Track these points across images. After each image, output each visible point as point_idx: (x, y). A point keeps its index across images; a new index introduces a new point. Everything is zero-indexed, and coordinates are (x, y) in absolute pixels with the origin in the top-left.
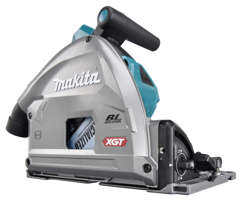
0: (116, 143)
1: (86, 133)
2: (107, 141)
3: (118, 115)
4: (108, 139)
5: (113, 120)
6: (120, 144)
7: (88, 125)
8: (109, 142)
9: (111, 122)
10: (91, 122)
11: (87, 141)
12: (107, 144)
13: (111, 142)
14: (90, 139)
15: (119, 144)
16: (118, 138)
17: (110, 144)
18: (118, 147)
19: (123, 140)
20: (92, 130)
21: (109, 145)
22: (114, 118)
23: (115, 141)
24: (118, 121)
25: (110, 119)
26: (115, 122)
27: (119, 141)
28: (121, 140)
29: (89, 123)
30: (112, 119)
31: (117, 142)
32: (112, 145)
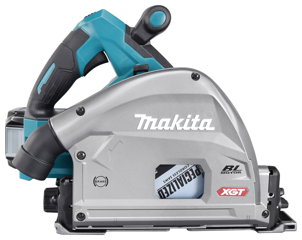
0: (234, 193)
1: (178, 179)
2: (223, 191)
3: (237, 167)
4: (224, 190)
5: (232, 170)
6: (240, 194)
7: (181, 170)
8: (225, 192)
9: (229, 173)
10: (186, 167)
11: (179, 188)
12: (223, 194)
13: (228, 192)
14: (182, 185)
15: (238, 194)
16: (237, 189)
17: (227, 194)
18: (236, 197)
19: (244, 190)
20: (186, 176)
21: (225, 195)
22: (233, 169)
23: (233, 191)
24: (237, 172)
25: (229, 169)
26: (234, 173)
27: (239, 192)
28: (241, 191)
29: (183, 169)
30: (230, 169)
31: (237, 193)
32: (229, 195)
